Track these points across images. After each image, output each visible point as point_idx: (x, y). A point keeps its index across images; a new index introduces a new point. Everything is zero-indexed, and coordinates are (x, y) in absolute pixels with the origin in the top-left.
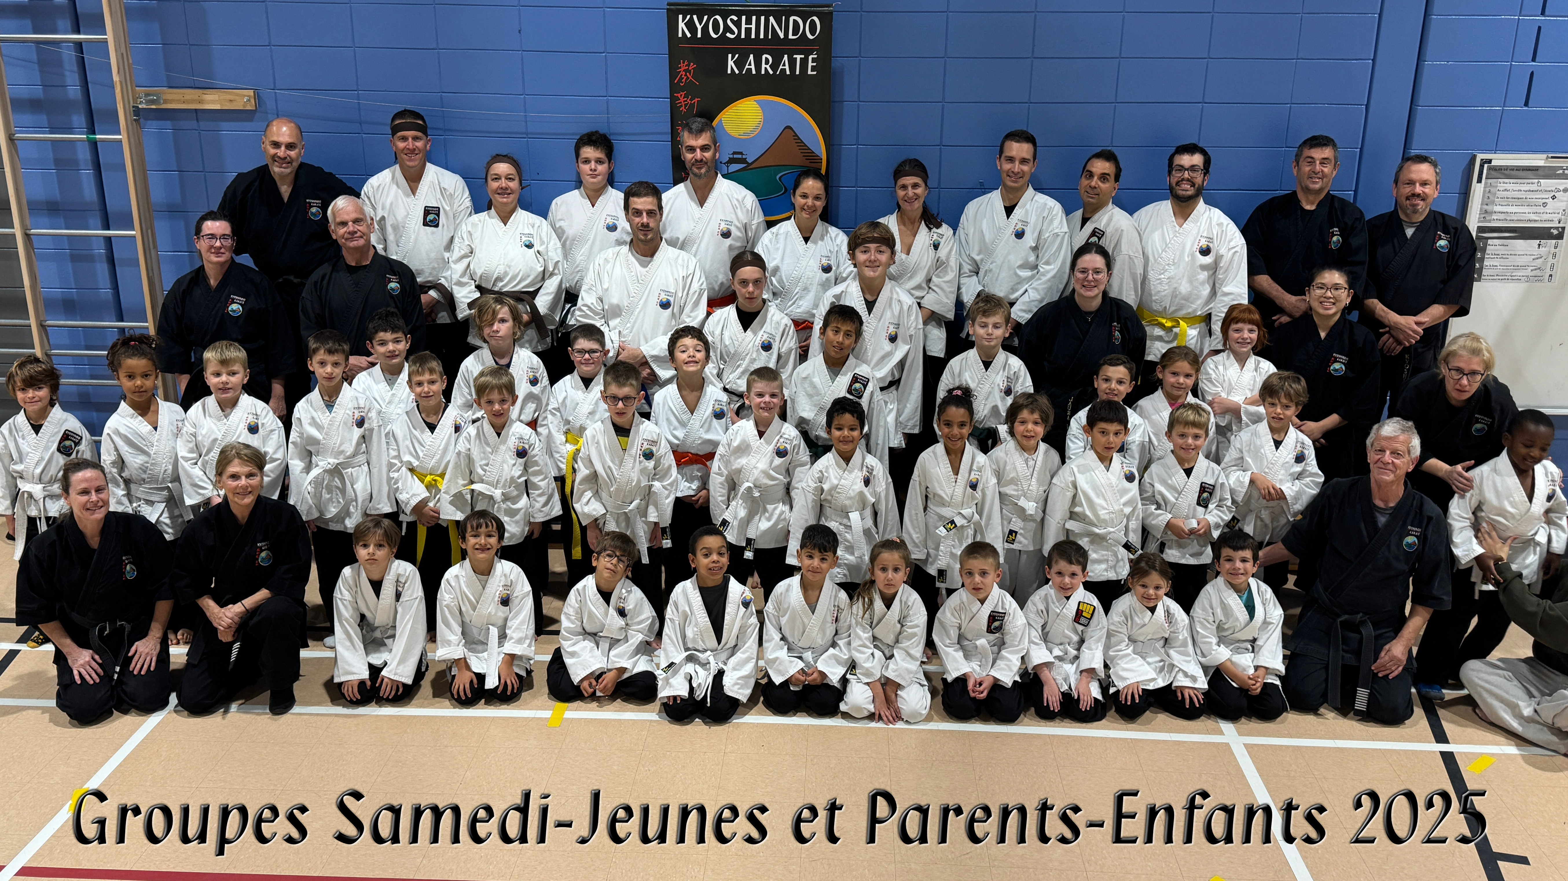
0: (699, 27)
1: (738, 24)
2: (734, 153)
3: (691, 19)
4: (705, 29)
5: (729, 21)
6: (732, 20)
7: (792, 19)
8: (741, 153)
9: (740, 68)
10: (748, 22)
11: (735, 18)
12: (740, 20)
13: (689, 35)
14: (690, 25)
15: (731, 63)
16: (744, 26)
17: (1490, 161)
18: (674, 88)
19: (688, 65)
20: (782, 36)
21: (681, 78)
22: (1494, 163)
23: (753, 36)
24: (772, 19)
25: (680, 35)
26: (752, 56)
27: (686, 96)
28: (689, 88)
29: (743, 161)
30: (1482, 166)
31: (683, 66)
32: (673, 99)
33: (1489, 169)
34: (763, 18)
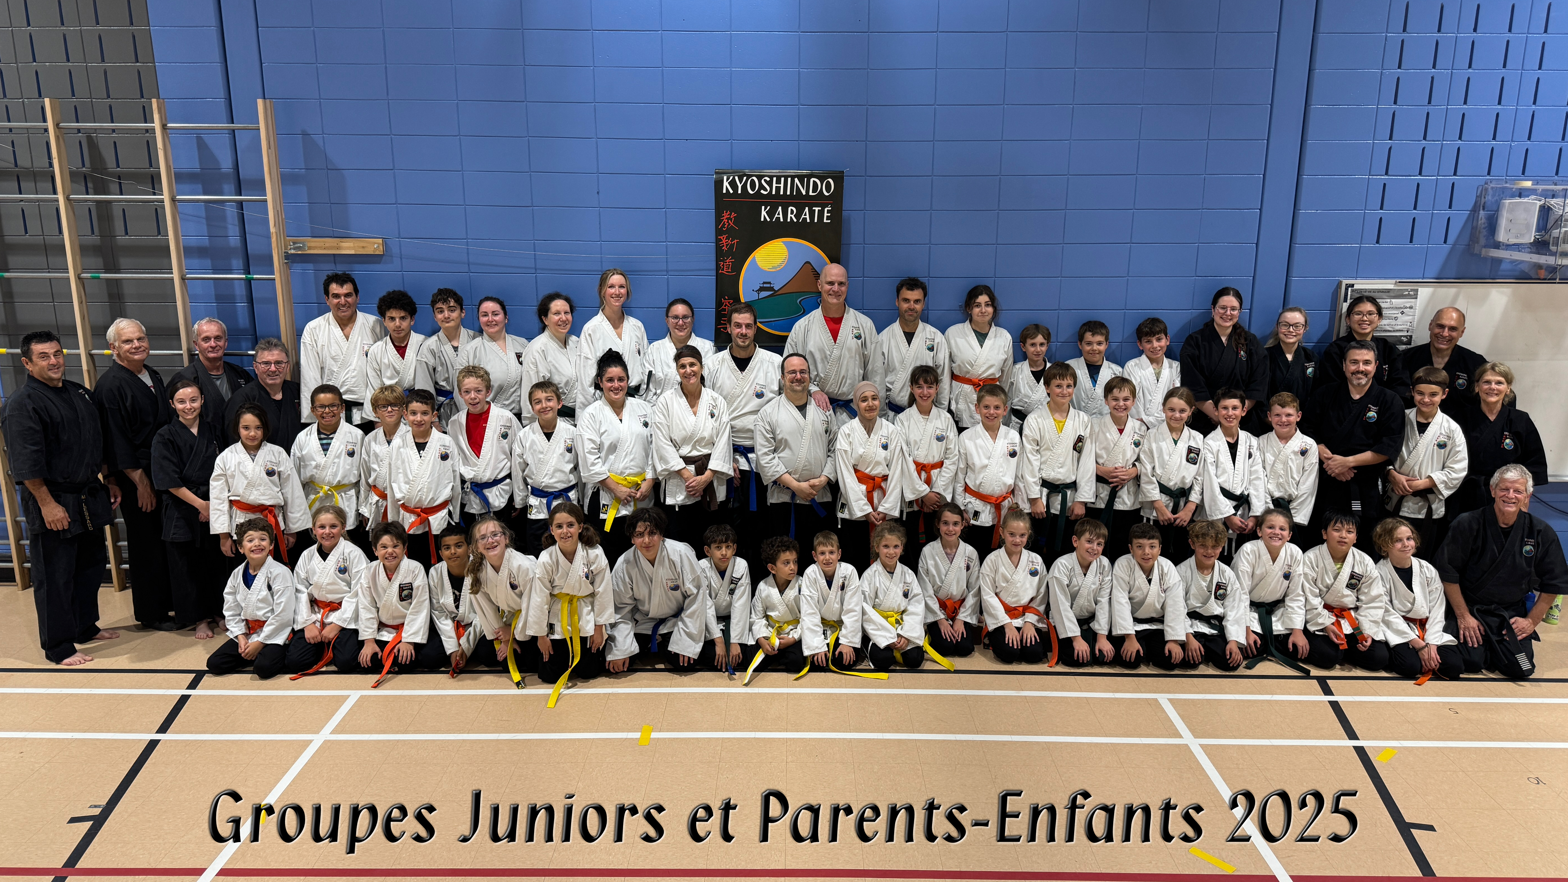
0: (740, 186)
1: (770, 183)
2: (764, 283)
3: (734, 179)
4: (744, 187)
5: (763, 181)
6: (765, 181)
7: (812, 180)
8: (770, 283)
9: (771, 217)
10: (778, 182)
11: (768, 179)
12: (771, 181)
13: (731, 191)
14: (733, 184)
15: (764, 213)
16: (774, 185)
17: (1353, 286)
18: (719, 232)
19: (730, 214)
20: (804, 193)
21: (724, 224)
22: (1356, 287)
23: (782, 193)
24: (796, 180)
25: (724, 191)
26: (780, 209)
27: (727, 238)
28: (731, 233)
29: (771, 289)
30: (1347, 289)
31: (726, 215)
32: (718, 241)
33: (1352, 291)
34: (789, 179)
